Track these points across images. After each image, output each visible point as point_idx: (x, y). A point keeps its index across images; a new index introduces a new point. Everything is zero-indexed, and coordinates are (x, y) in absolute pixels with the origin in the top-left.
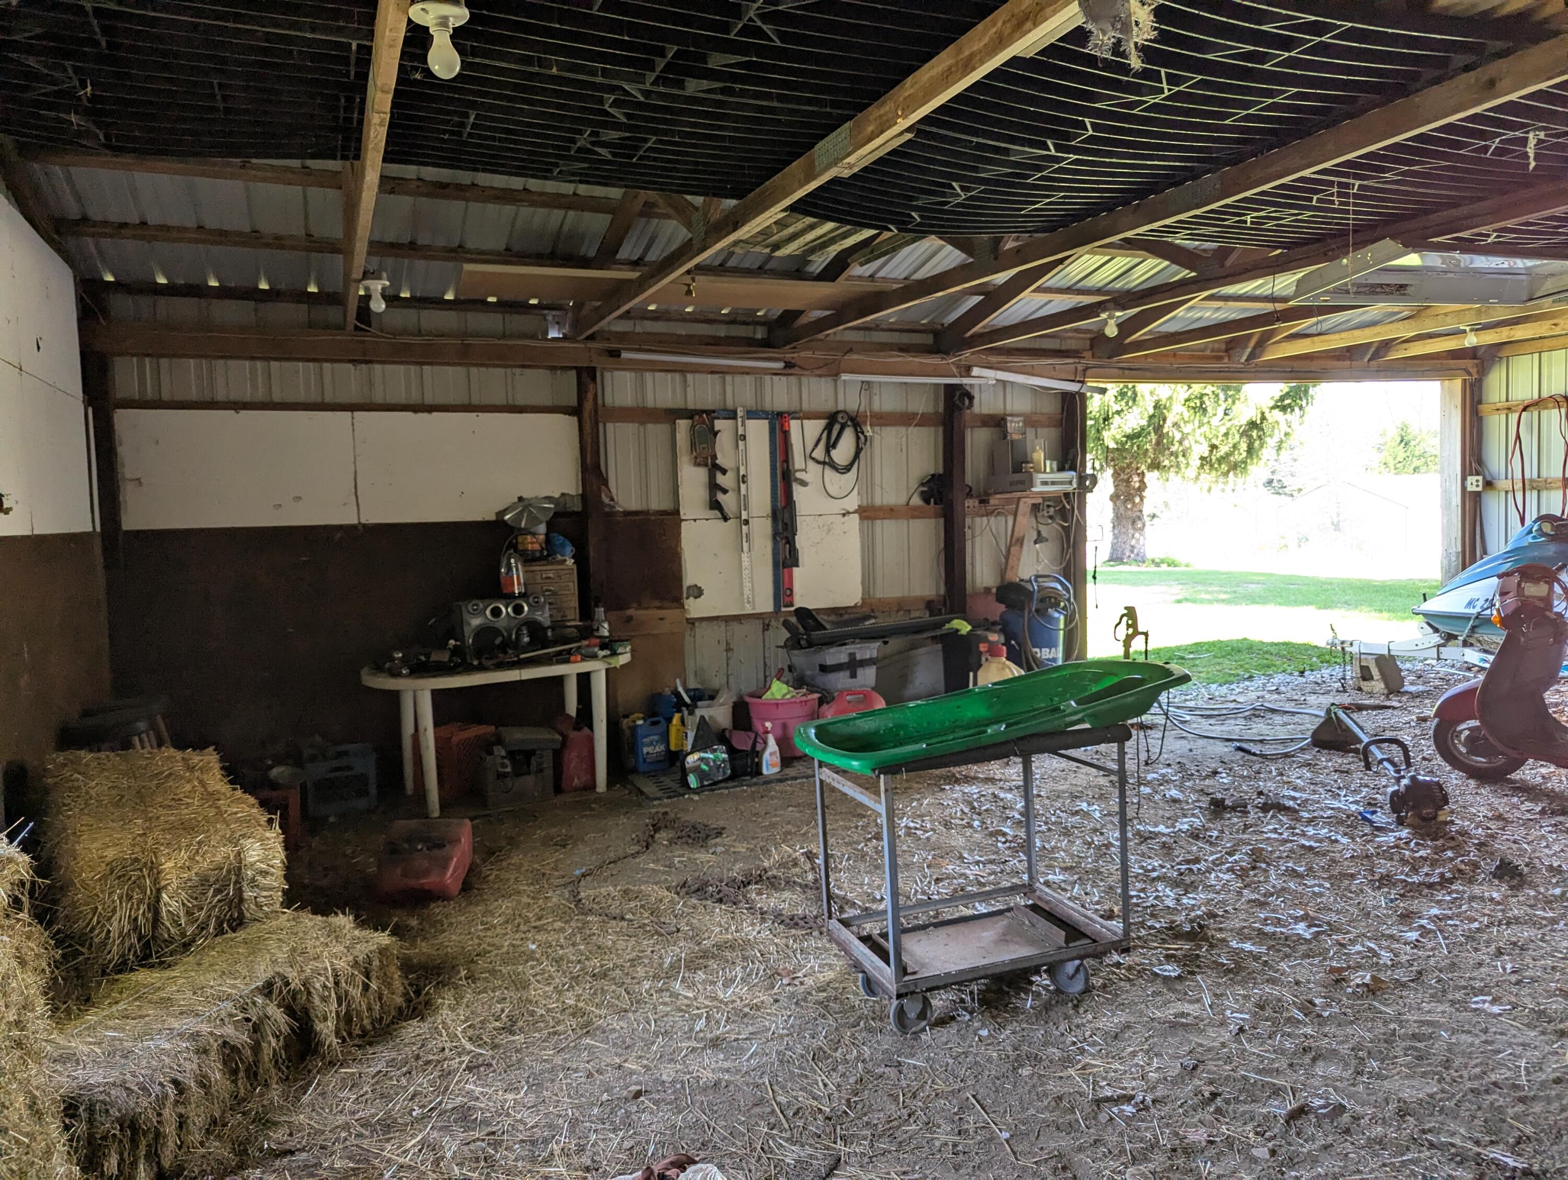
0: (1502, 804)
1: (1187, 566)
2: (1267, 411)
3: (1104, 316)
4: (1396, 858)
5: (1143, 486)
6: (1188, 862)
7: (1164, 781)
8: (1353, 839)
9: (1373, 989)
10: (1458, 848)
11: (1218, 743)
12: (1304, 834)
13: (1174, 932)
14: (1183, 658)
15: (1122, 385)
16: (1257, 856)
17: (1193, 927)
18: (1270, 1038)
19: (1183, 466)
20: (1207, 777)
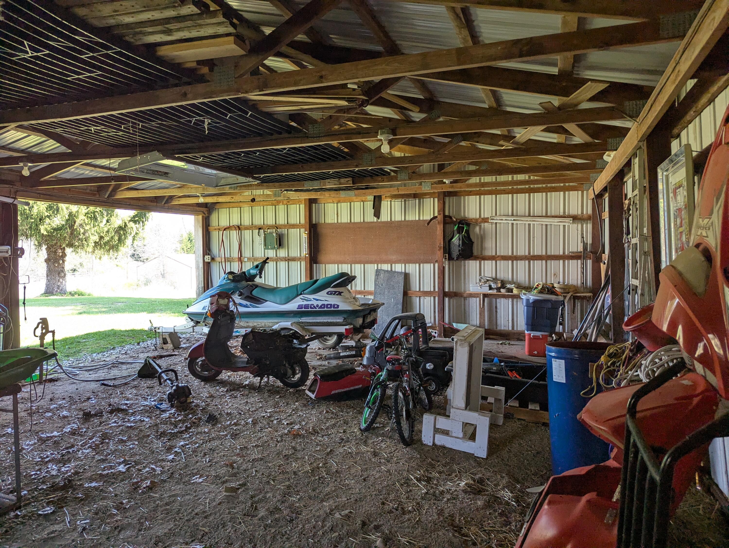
0: (212, 390)
1: (89, 295)
2: (127, 222)
3: (21, 164)
4: (168, 423)
5: (64, 255)
6: (67, 448)
7: (61, 407)
8: (151, 418)
9: (150, 488)
10: (194, 413)
11: (92, 383)
12: (129, 421)
13: (54, 488)
14: (79, 342)
15: (50, 203)
16: (105, 437)
17: (65, 483)
18: (99, 528)
19: (85, 246)
20: (85, 401)
